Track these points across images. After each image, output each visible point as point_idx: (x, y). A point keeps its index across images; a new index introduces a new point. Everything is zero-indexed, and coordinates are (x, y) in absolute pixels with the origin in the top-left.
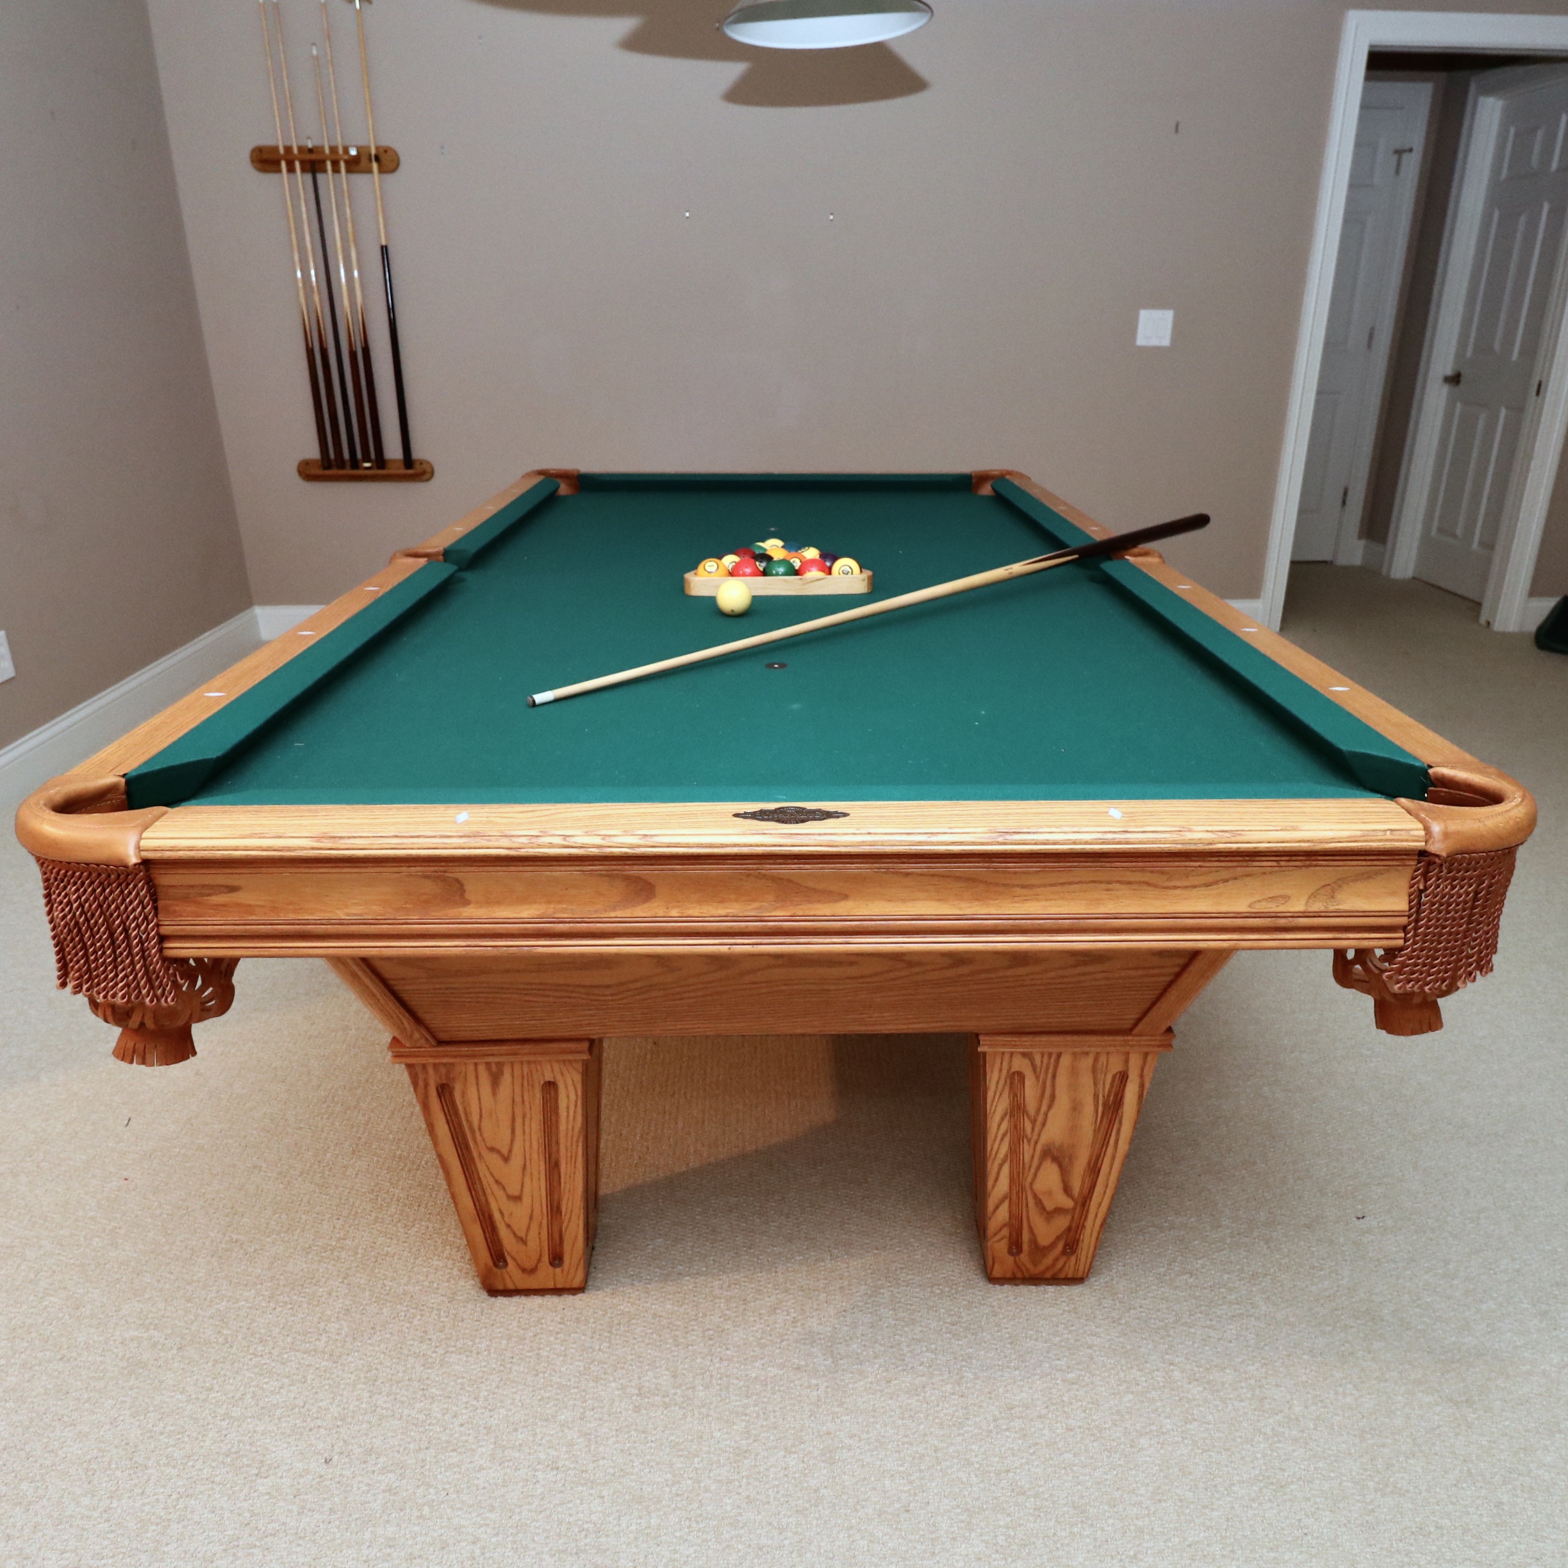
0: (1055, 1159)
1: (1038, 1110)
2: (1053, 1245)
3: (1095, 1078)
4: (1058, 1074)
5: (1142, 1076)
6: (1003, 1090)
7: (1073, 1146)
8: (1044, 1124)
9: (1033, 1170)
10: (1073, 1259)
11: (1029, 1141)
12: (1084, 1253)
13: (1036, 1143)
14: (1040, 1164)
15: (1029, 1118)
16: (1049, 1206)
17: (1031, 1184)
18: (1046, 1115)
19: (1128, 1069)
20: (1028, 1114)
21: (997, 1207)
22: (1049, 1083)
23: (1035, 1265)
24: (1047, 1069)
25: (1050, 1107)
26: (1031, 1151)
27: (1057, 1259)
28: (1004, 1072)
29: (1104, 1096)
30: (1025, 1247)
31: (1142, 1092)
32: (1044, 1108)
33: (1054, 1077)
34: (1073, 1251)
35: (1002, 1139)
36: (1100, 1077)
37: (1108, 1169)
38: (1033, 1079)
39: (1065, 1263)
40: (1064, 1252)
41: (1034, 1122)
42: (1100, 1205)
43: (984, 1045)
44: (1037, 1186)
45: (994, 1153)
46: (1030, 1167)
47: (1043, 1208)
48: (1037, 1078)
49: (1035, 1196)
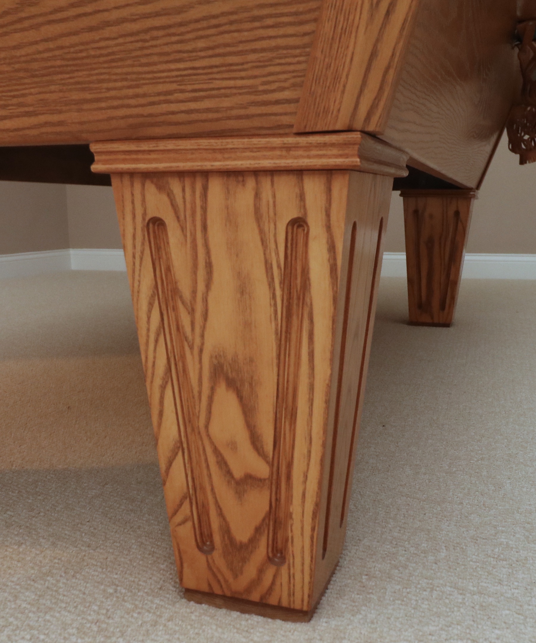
0: (231, 384)
1: (194, 292)
2: (253, 541)
3: (261, 232)
4: (209, 222)
5: (328, 228)
6: (142, 252)
7: (251, 361)
8: (205, 316)
9: (204, 399)
10: (284, 570)
11: (191, 348)
12: (298, 561)
13: (201, 351)
14: (213, 390)
15: (183, 303)
16: (238, 474)
17: (207, 427)
18: (205, 300)
19: (305, 214)
20: (181, 297)
21: (170, 464)
22: (199, 235)
23: (236, 576)
24: (194, 213)
25: (208, 286)
26: (197, 366)
27: (261, 571)
28: (139, 218)
29: (279, 266)
30: (217, 539)
31: (335, 259)
32: (201, 287)
33: (205, 228)
34: (283, 559)
35: (156, 341)
36: (268, 227)
37: (307, 410)
38: (179, 232)
39: (275, 576)
40: (270, 559)
41: (192, 312)
42: (306, 477)
43: (99, 161)
44: (215, 429)
45: (150, 364)
46: (200, 393)
47: (229, 473)
48: (183, 229)
49: (216, 451)
